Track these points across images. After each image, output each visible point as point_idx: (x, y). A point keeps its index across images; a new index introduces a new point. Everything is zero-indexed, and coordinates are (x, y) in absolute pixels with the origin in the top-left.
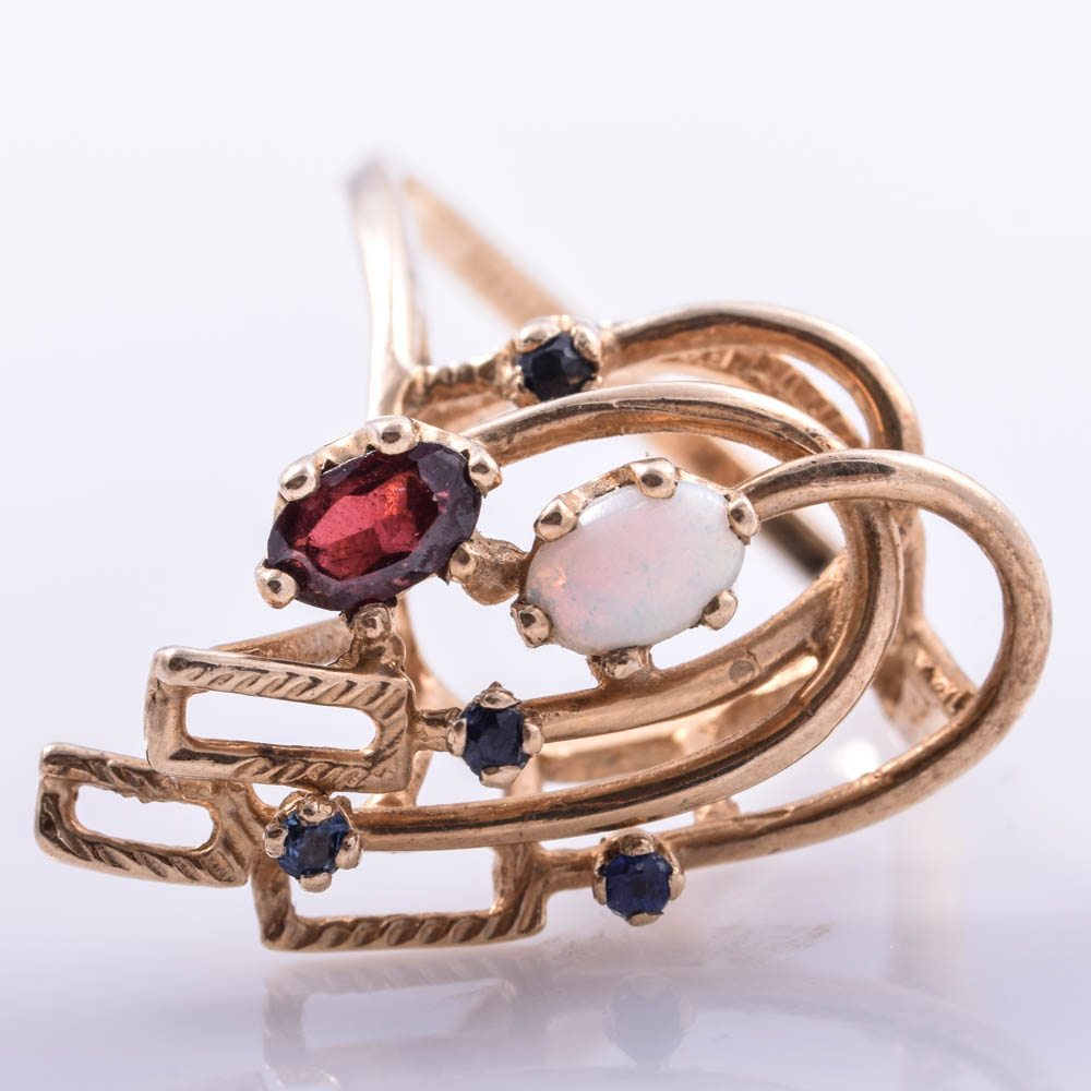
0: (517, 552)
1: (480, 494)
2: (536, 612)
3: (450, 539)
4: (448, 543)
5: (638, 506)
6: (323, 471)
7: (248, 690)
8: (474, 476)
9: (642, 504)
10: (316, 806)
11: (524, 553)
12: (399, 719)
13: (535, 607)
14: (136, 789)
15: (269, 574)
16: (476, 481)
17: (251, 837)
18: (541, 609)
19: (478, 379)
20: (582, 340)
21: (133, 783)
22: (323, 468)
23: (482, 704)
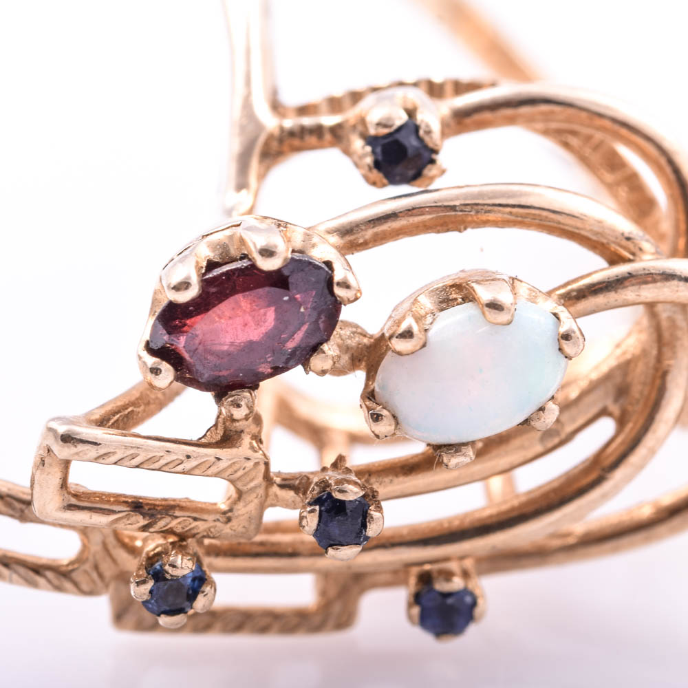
0: (365, 336)
1: (341, 304)
2: (385, 412)
3: (313, 342)
4: (311, 344)
5: (480, 331)
6: (204, 274)
7: (128, 464)
8: (338, 291)
9: (485, 328)
10: (179, 562)
11: (371, 337)
12: (255, 487)
13: (384, 408)
14: (17, 515)
15: (151, 361)
16: (339, 297)
17: (114, 561)
18: (389, 411)
19: (328, 137)
20: (427, 129)
21: (13, 509)
22: (203, 271)
23: (334, 495)
